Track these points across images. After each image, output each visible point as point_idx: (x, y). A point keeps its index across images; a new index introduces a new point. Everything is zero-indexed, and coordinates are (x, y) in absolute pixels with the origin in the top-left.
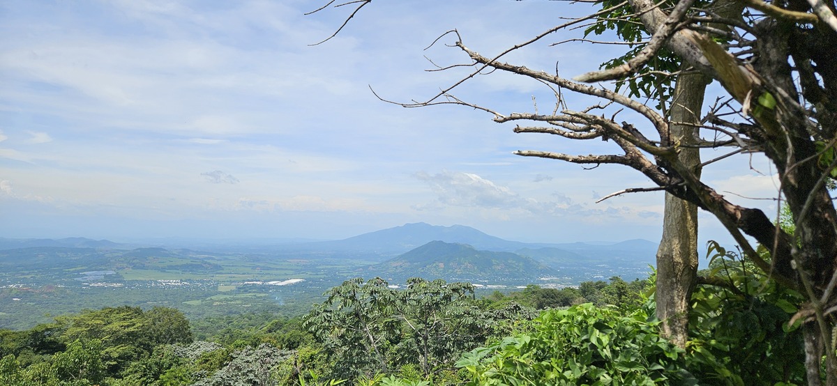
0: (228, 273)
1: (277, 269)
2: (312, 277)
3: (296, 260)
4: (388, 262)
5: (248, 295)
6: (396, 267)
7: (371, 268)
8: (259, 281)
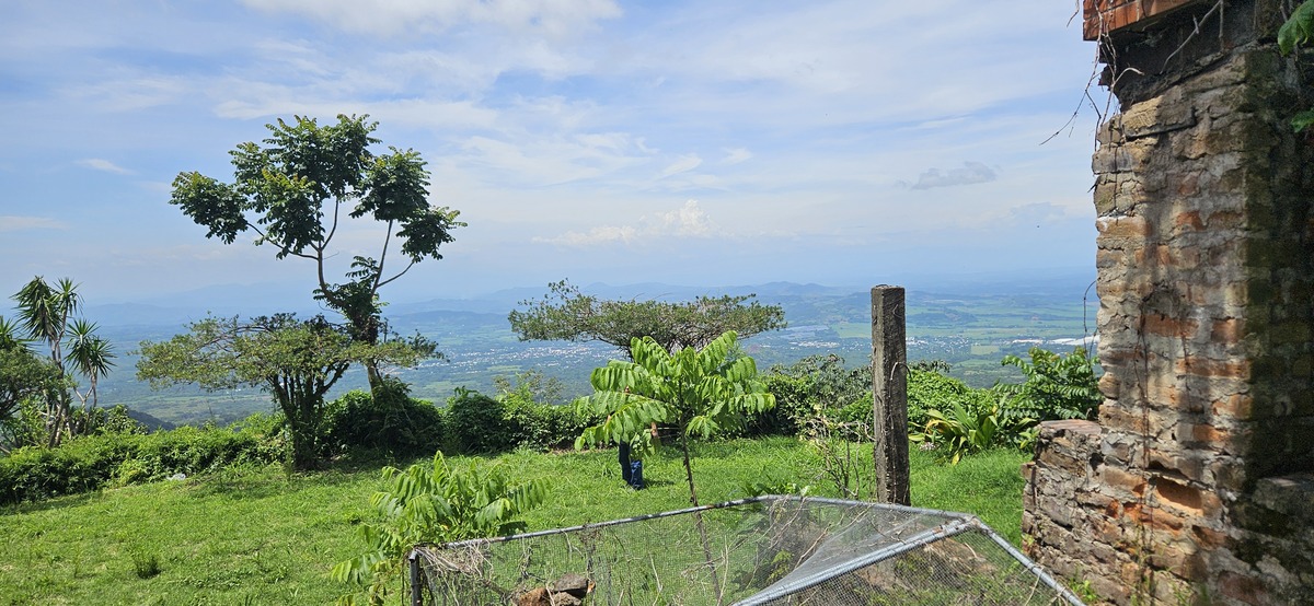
0: (986, 327)
8: (1038, 338)
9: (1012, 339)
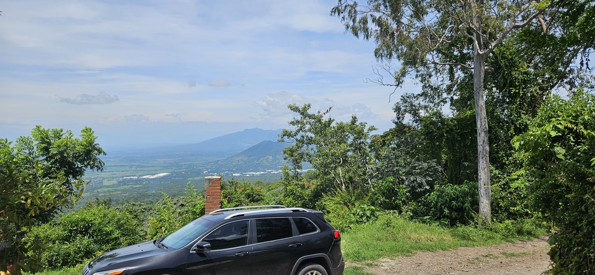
0: (111, 172)
1: (149, 167)
2: (176, 171)
3: (164, 160)
4: (231, 157)
5: (126, 187)
6: (238, 161)
7: (220, 162)
8: (135, 176)
9: (123, 177)
